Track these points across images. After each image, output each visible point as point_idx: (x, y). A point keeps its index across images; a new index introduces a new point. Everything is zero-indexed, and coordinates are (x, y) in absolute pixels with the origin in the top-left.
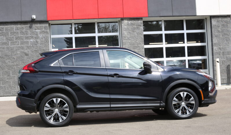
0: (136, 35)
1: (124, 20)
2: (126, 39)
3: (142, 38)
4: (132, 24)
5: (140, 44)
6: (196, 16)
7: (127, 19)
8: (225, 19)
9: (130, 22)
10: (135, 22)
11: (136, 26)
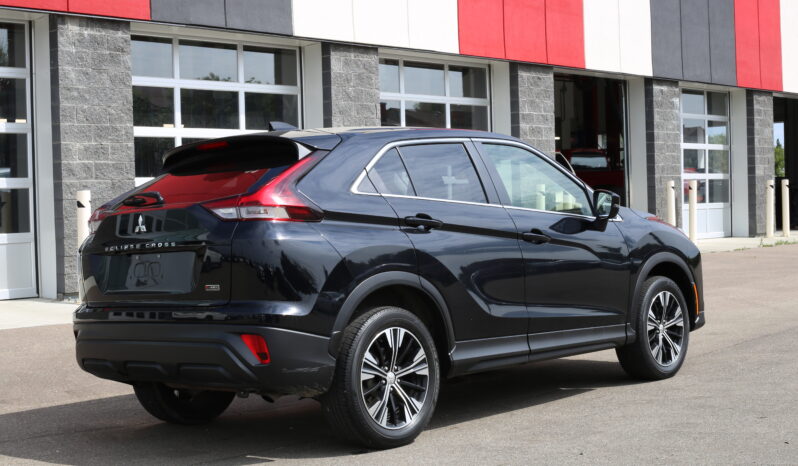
0: (108, 84)
1: (68, 20)
2: (73, 98)
3: (126, 98)
4: (93, 39)
5: (121, 120)
6: (290, 36)
7: (77, 21)
8: (366, 58)
9: (87, 32)
10: (104, 33)
11: (109, 49)
